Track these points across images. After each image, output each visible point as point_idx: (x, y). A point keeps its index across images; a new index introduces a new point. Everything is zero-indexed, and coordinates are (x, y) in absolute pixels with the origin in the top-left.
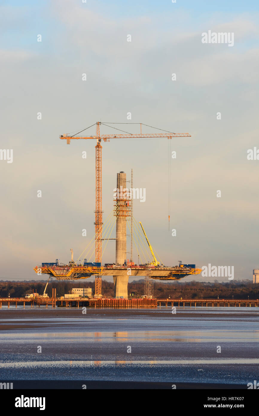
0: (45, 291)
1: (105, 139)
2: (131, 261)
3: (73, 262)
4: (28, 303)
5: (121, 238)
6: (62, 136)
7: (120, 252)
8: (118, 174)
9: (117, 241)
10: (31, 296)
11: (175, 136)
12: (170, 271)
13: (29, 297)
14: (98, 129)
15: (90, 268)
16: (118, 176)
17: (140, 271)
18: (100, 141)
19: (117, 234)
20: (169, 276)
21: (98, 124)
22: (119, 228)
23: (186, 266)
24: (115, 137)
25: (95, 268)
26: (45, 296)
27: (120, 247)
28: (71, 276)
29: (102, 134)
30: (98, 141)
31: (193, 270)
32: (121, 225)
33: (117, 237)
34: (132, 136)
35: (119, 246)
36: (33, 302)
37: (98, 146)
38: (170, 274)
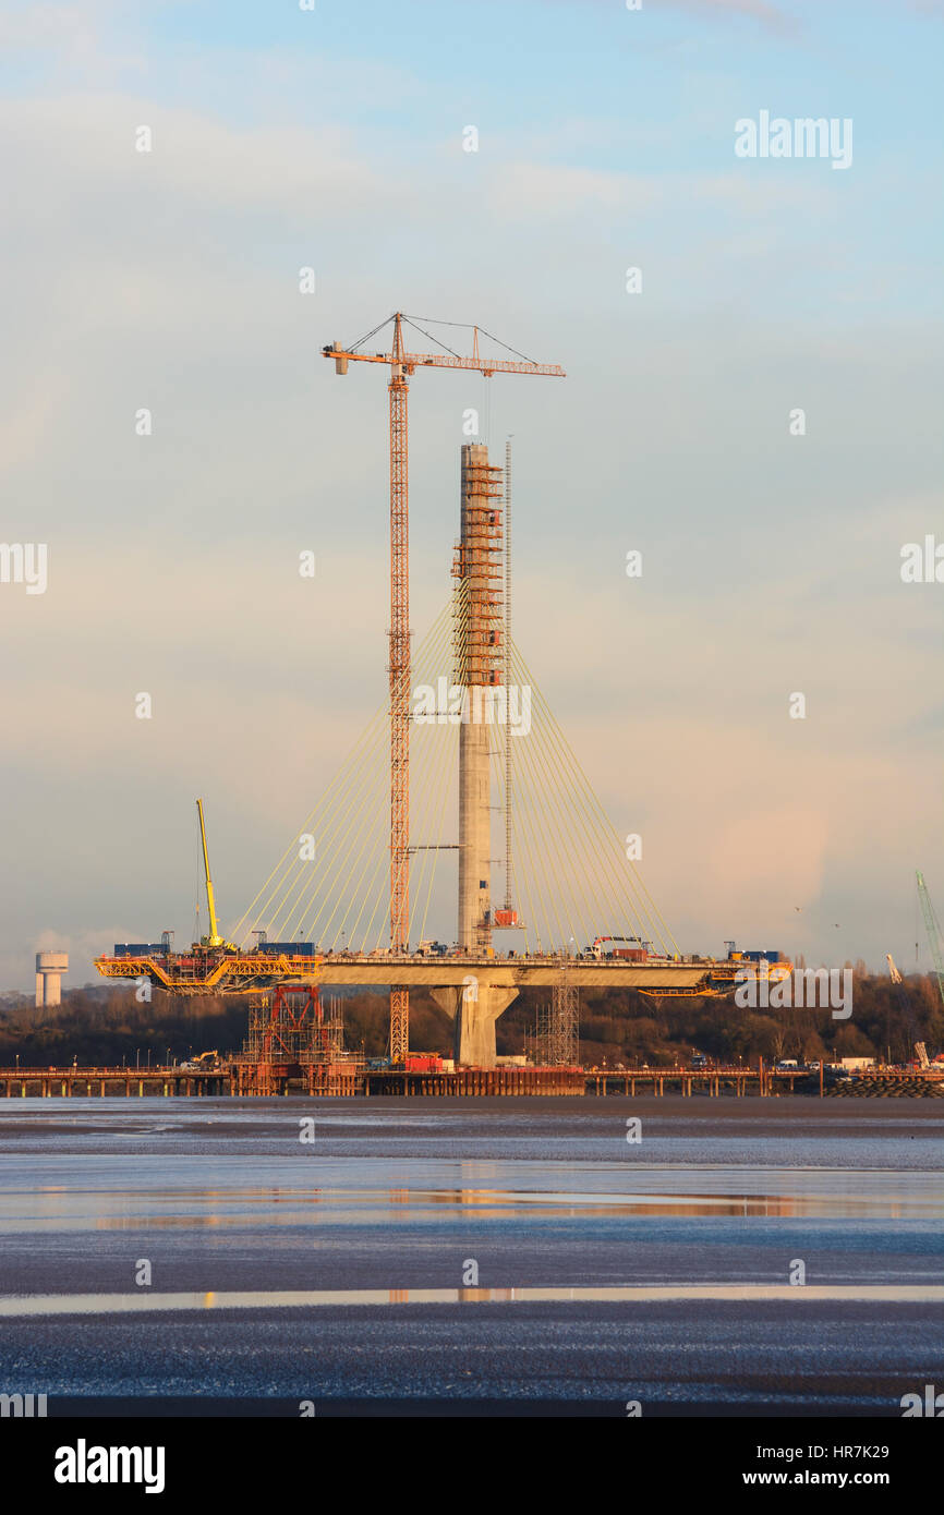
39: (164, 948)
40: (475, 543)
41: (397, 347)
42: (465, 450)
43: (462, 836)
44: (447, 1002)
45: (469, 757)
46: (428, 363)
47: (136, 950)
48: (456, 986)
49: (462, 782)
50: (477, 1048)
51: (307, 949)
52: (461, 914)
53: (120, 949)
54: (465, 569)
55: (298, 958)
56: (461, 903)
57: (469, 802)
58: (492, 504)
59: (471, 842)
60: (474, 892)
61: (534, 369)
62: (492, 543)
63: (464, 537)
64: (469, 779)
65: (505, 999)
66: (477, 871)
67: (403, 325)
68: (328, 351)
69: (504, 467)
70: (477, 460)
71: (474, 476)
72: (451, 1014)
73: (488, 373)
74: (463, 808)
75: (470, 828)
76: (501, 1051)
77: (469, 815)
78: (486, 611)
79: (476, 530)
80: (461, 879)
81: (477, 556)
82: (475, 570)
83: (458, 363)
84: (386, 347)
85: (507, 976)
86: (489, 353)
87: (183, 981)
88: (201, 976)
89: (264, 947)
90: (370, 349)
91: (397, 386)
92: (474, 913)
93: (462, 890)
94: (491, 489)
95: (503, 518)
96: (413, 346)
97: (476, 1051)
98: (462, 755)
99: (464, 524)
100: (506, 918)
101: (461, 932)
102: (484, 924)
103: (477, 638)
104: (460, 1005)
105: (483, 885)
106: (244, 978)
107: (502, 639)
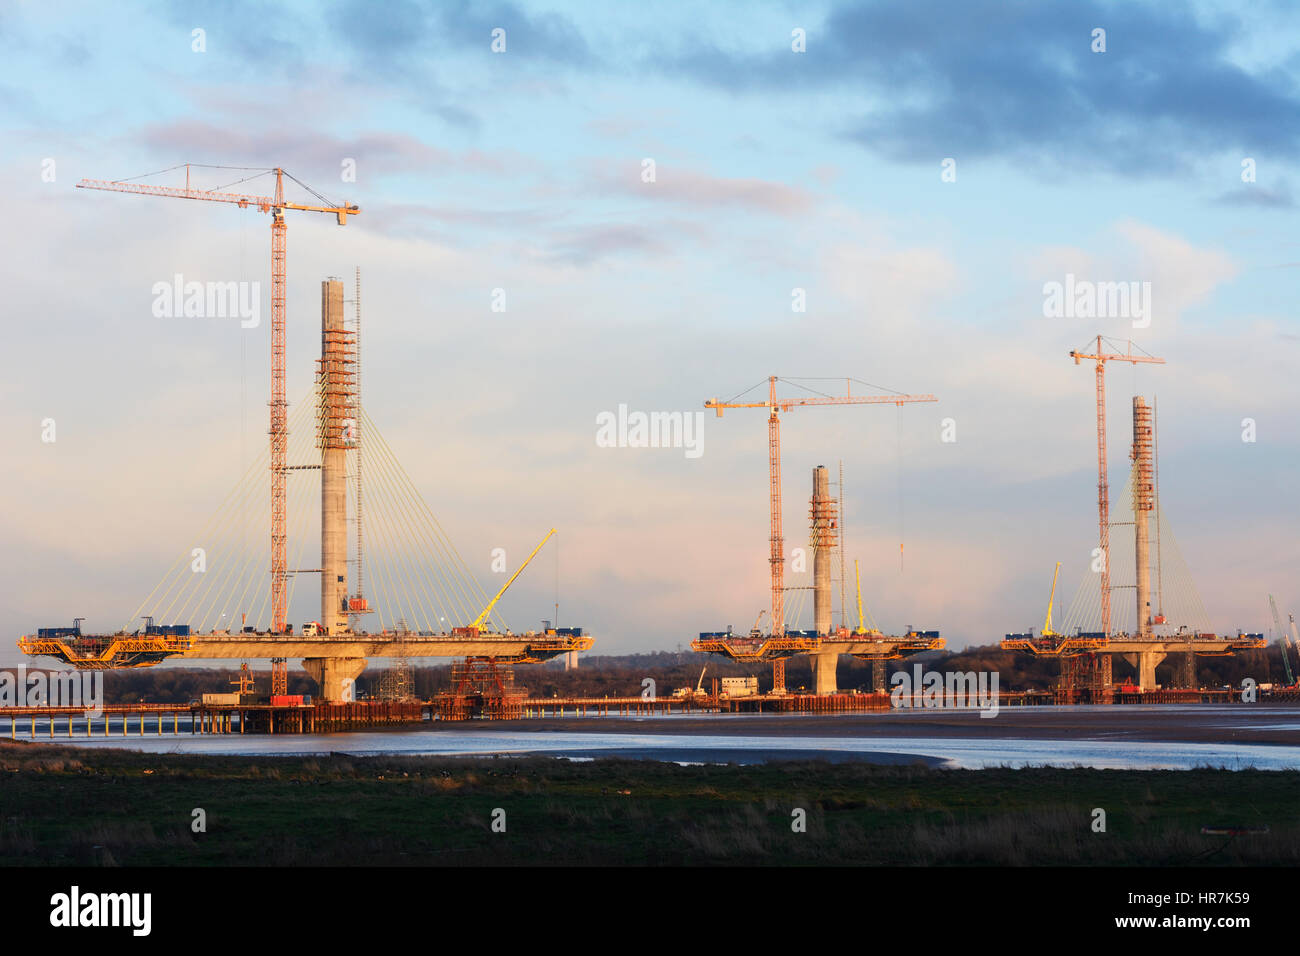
0: (699, 685)
1: (785, 407)
2: (843, 627)
3: (758, 631)
4: (675, 706)
5: (824, 585)
6: (708, 403)
7: (823, 611)
8: (814, 470)
9: (816, 592)
10: (682, 692)
11: (910, 400)
12: (894, 644)
13: (679, 695)
14: (772, 387)
15: (801, 641)
16: (814, 474)
17: (856, 645)
18: (776, 410)
19: (816, 578)
20: (892, 653)
21: (773, 379)
22: (819, 568)
23: (919, 634)
24: (803, 403)
25: (809, 640)
26: (701, 692)
27: (822, 601)
28: (763, 656)
29: (780, 399)
30: (773, 412)
31: (935, 641)
32: (822, 562)
33: (816, 584)
34: (832, 401)
35: (820, 601)
36: (689, 704)
37: (773, 420)
38: (893, 649)
39: (1030, 636)
40: (1141, 443)
41: (1099, 352)
42: (1135, 399)
43: (1138, 581)
44: (1133, 660)
45: (1141, 544)
46: (1111, 358)
47: (1019, 637)
48: (1137, 653)
49: (1137, 556)
50: (1147, 682)
51: (1102, 635)
52: (1139, 618)
53: (1008, 637)
54: (1137, 454)
55: (1099, 640)
56: (1139, 613)
57: (1141, 565)
58: (1147, 424)
59: (1142, 584)
60: (1144, 608)
61: (1153, 361)
62: (1147, 443)
63: (1135, 440)
64: (1141, 555)
65: (1161, 658)
66: (1146, 598)
67: (1102, 341)
68: (1072, 354)
69: (1152, 406)
70: (1140, 404)
71: (1138, 412)
72: (1135, 665)
73: (1134, 362)
74: (1138, 568)
75: (1142, 578)
76: (1157, 683)
77: (1142, 571)
78: (1147, 475)
79: (1142, 436)
80: (1138, 601)
81: (1142, 449)
82: (1141, 456)
83: (1123, 358)
84: (1094, 352)
85: (1160, 647)
86: (1135, 353)
87: (1044, 651)
88: (1054, 648)
89: (1080, 635)
90: (1087, 353)
91: (1099, 369)
92: (1144, 618)
93: (1139, 607)
94: (1147, 417)
95: (1153, 431)
96: (1106, 351)
97: (1148, 683)
98: (1137, 543)
99: (1135, 434)
100: (1159, 620)
101: (1139, 627)
102: (1149, 623)
103: (1143, 488)
104: (1139, 662)
105: (1148, 604)
106: (1074, 649)
107: (1154, 488)
